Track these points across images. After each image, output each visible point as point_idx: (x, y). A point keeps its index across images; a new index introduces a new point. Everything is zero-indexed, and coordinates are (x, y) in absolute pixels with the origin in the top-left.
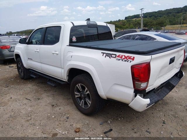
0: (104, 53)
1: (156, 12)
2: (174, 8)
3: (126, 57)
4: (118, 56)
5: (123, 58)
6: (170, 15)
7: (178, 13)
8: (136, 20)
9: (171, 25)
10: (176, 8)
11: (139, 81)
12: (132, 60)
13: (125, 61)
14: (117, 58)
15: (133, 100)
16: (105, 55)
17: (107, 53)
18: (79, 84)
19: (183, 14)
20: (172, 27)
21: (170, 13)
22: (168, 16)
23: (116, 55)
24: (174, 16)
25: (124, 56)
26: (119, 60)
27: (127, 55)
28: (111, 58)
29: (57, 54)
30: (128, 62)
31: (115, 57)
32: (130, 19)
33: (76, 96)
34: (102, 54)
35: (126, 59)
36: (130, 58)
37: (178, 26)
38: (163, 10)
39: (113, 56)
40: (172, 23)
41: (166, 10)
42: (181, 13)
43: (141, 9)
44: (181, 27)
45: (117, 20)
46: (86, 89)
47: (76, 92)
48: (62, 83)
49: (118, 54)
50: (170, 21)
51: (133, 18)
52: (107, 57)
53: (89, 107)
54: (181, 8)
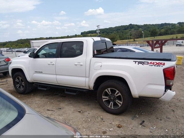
0: (136, 62)
1: (107, 29)
2: (122, 26)
3: (157, 64)
4: (151, 63)
5: (155, 64)
6: (119, 31)
7: (125, 29)
8: (91, 35)
9: (121, 40)
10: (123, 26)
11: (169, 79)
12: (163, 65)
13: (157, 66)
14: (149, 64)
15: (164, 94)
16: (137, 63)
17: (139, 62)
18: (109, 89)
19: (129, 31)
20: (122, 42)
21: (119, 30)
22: (117, 33)
23: (148, 62)
24: (123, 32)
25: (156, 63)
26: (152, 66)
27: (158, 62)
28: (144, 65)
29: (81, 65)
30: (160, 66)
31: (148, 64)
32: (86, 35)
33: (104, 100)
34: (135, 62)
35: (157, 65)
36: (161, 64)
37: (127, 40)
38: (113, 27)
39: (145, 63)
40: (122, 39)
41: (116, 27)
42: (128, 30)
43: (98, 26)
44: (129, 41)
45: (74, 35)
46: (117, 91)
47: (103, 96)
48: (85, 91)
49: (150, 61)
50: (120, 37)
51: (88, 34)
52: (139, 64)
53: (120, 107)
54: (127, 25)
